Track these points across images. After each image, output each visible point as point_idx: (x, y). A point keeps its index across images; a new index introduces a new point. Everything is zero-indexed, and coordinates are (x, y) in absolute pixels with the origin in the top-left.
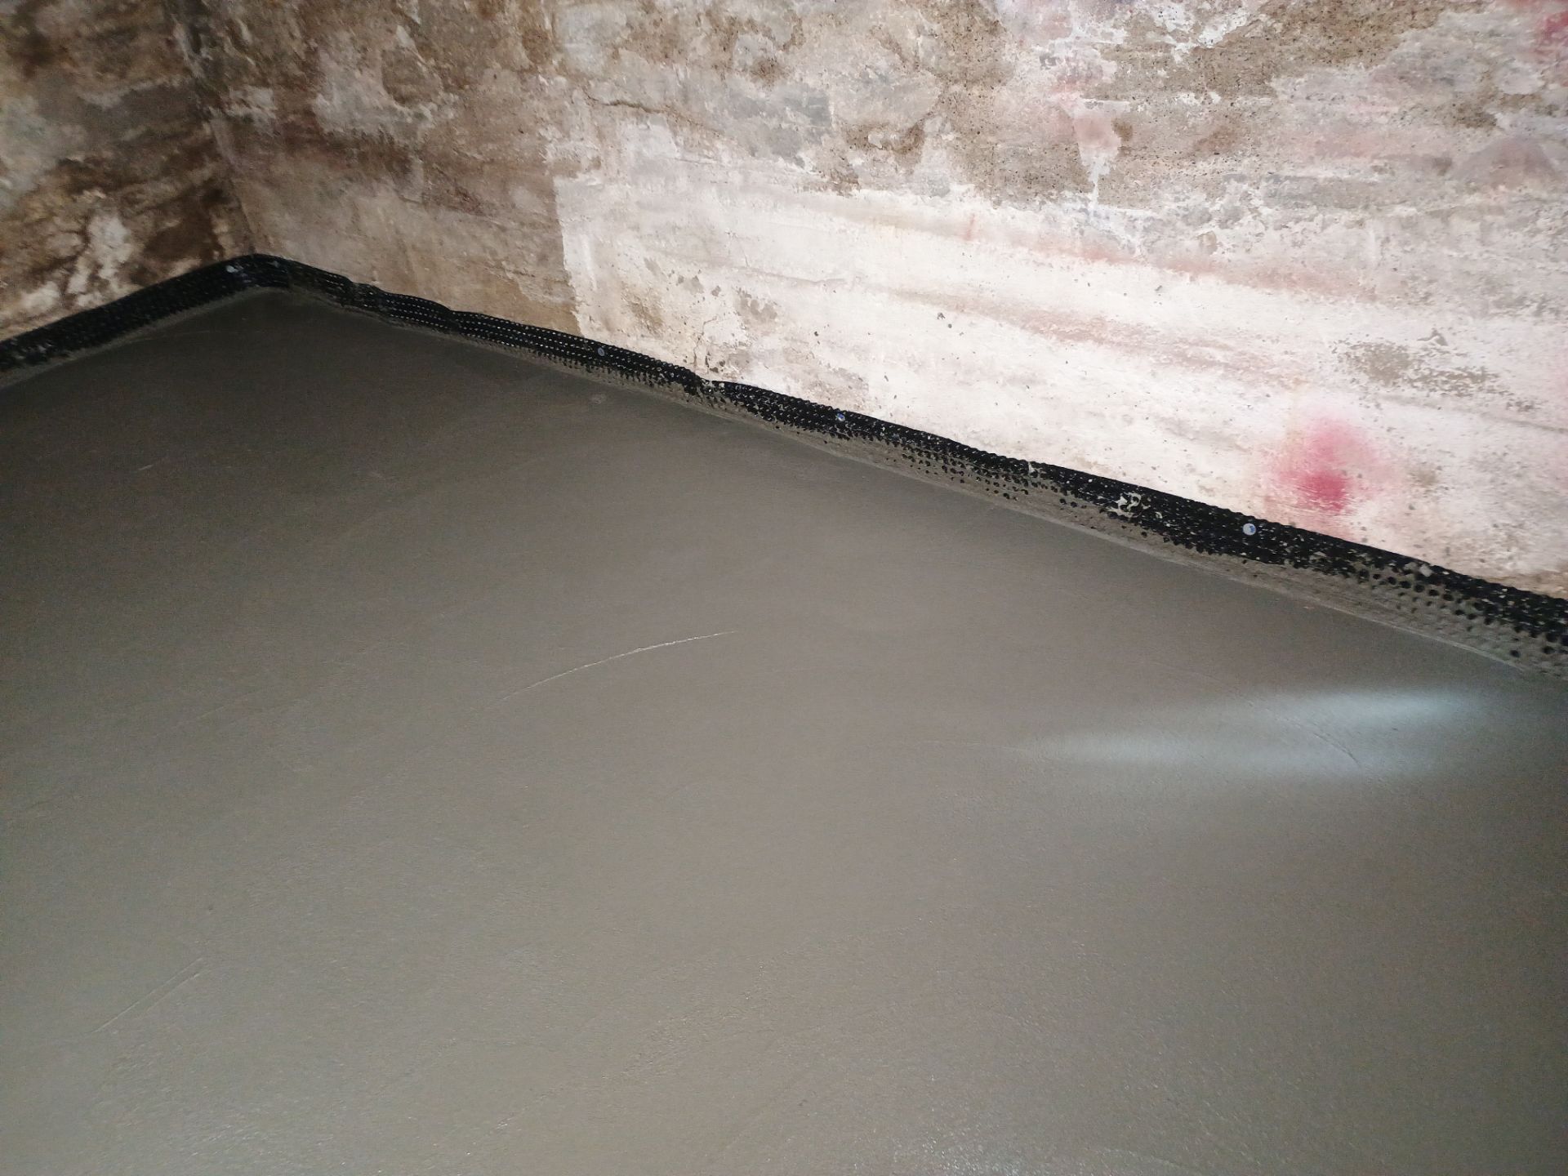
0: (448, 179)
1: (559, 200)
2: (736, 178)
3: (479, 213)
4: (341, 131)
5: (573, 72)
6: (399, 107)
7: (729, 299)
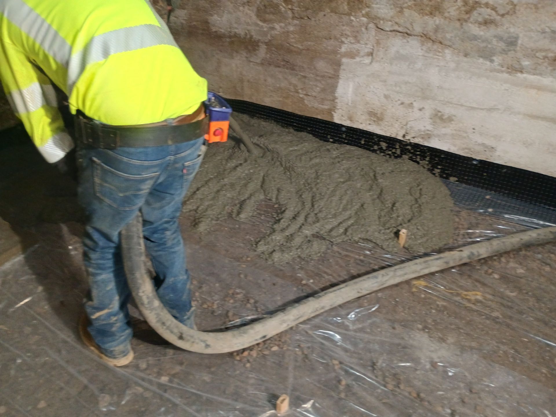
0: (280, 55)
1: (342, 67)
2: (452, 65)
3: (293, 69)
4: (223, 31)
6: (261, 23)
7: (428, 113)
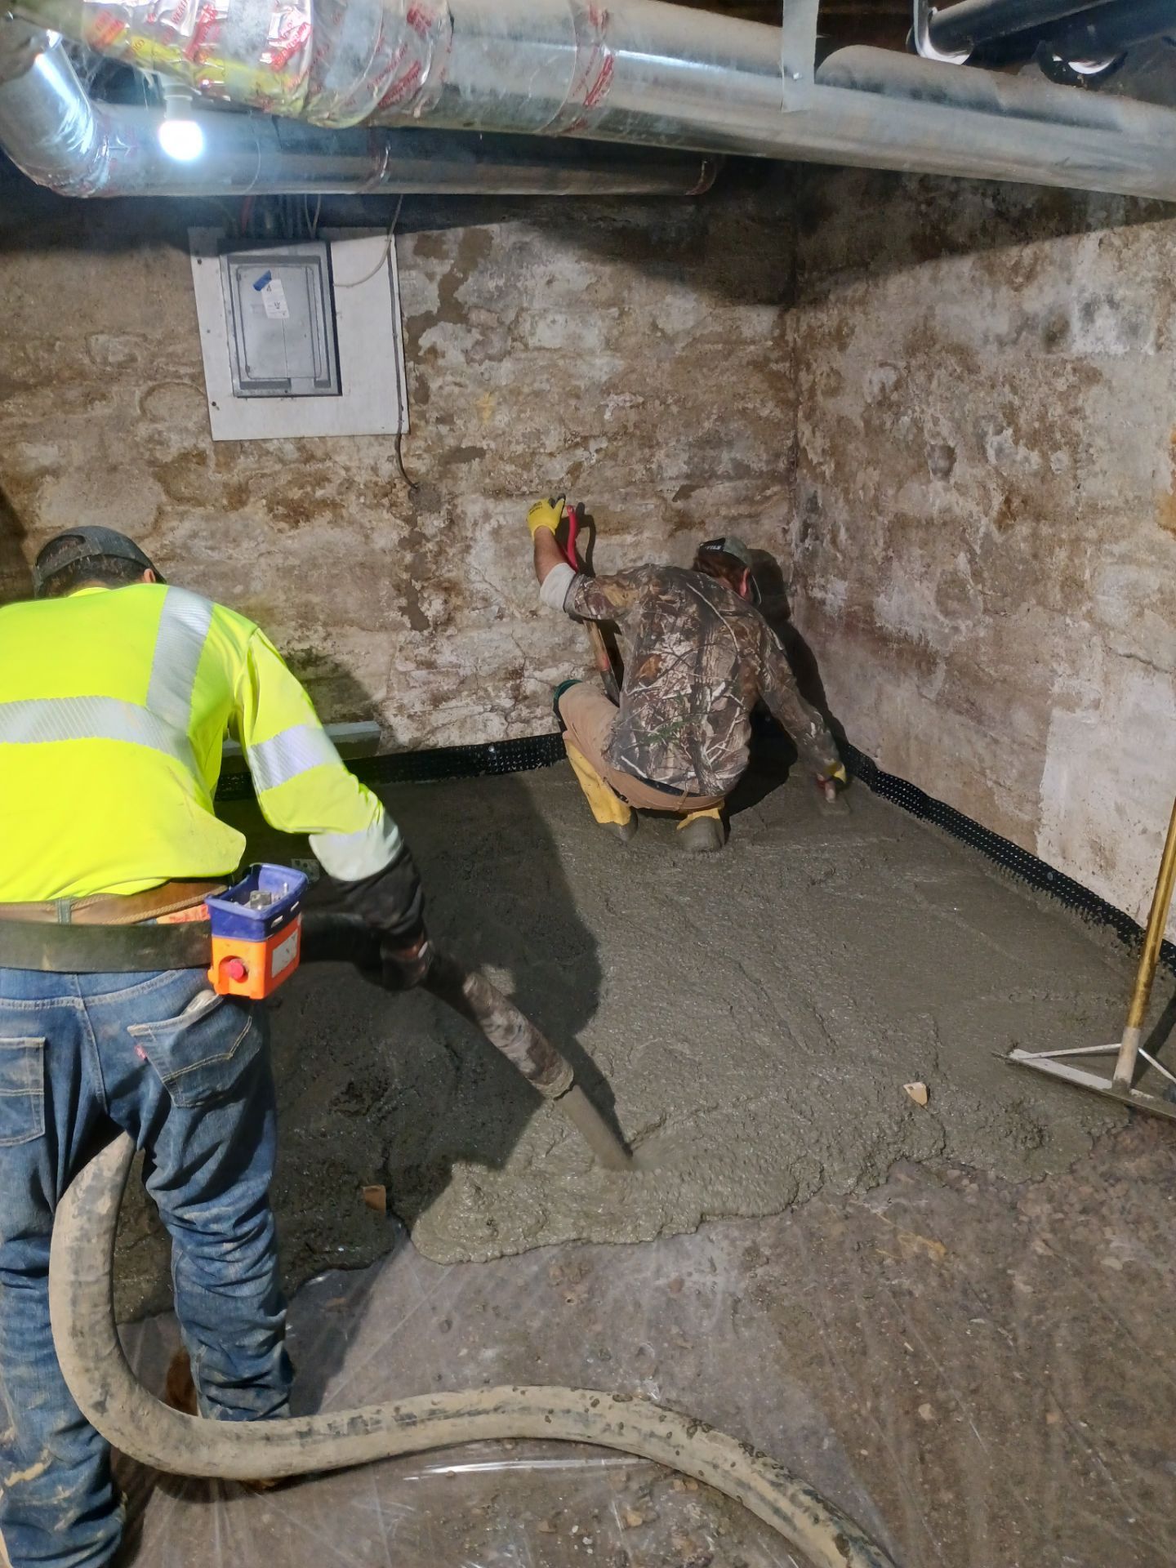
0: (964, 687)
1: (1052, 728)
3: (980, 722)
4: (890, 627)
5: (1098, 620)
6: (941, 618)
